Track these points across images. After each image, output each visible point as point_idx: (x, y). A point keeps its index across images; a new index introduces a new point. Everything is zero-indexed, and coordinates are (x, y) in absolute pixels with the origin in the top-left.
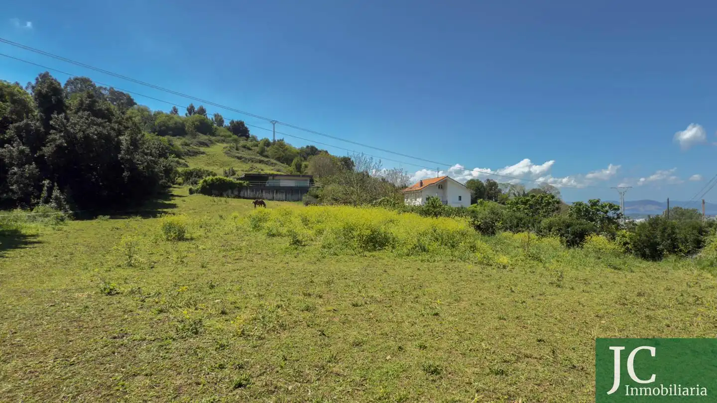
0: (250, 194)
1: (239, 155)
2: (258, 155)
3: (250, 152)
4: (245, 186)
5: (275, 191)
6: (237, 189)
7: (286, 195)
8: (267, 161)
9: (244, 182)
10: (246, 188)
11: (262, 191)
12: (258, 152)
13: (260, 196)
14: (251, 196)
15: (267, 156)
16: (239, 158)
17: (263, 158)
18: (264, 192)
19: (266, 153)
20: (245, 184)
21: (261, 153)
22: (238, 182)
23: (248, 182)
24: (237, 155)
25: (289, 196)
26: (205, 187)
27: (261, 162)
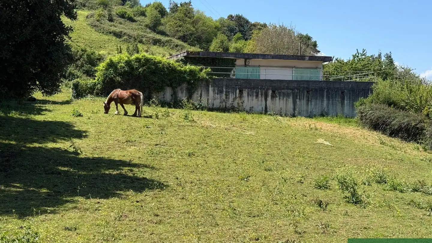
0: (215, 99)
1: (117, 30)
2: (148, 30)
3: (134, 25)
4: (203, 79)
5: (270, 92)
6: (185, 85)
7: (294, 103)
8: (167, 41)
9: (201, 70)
10: (206, 83)
11: (241, 92)
12: (146, 26)
13: (236, 105)
14: (217, 103)
15: (163, 33)
16: (118, 35)
17: (158, 37)
18: (245, 94)
19: (161, 28)
20: (203, 74)
21: (154, 27)
22: (189, 67)
23: (209, 69)
24: (113, 29)
25: (302, 104)
26: (111, 79)
27: (156, 42)
